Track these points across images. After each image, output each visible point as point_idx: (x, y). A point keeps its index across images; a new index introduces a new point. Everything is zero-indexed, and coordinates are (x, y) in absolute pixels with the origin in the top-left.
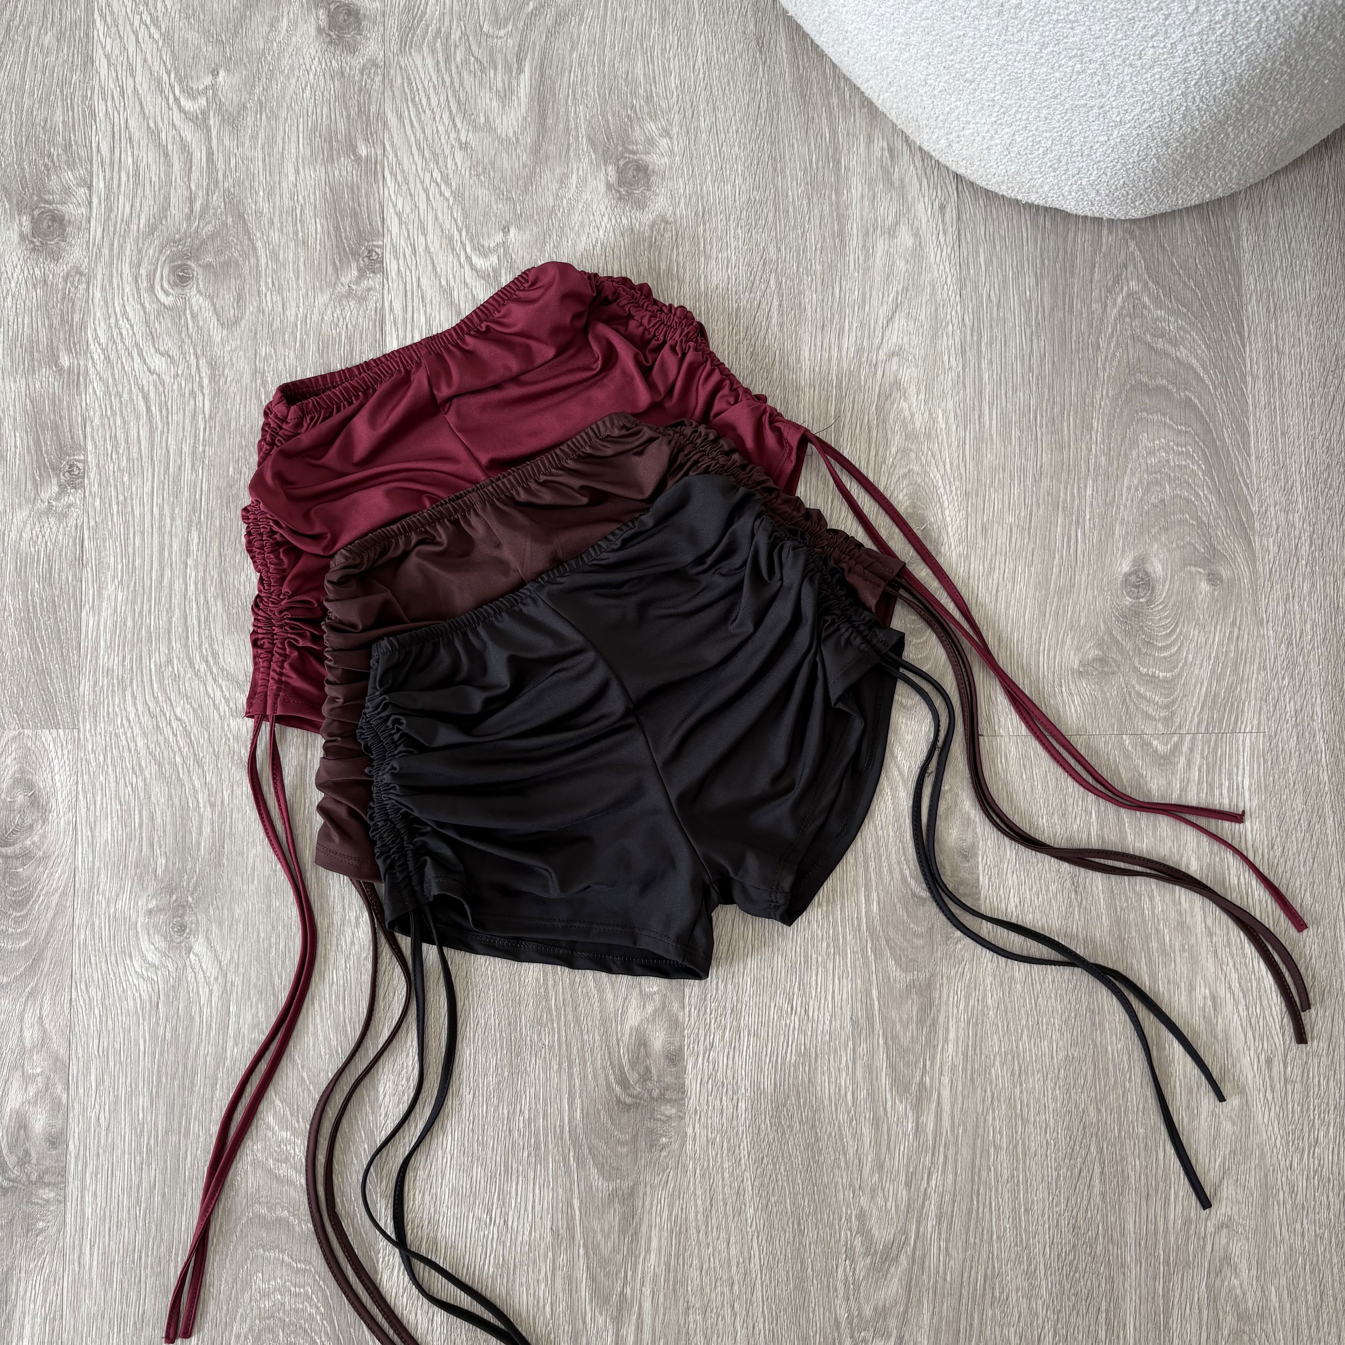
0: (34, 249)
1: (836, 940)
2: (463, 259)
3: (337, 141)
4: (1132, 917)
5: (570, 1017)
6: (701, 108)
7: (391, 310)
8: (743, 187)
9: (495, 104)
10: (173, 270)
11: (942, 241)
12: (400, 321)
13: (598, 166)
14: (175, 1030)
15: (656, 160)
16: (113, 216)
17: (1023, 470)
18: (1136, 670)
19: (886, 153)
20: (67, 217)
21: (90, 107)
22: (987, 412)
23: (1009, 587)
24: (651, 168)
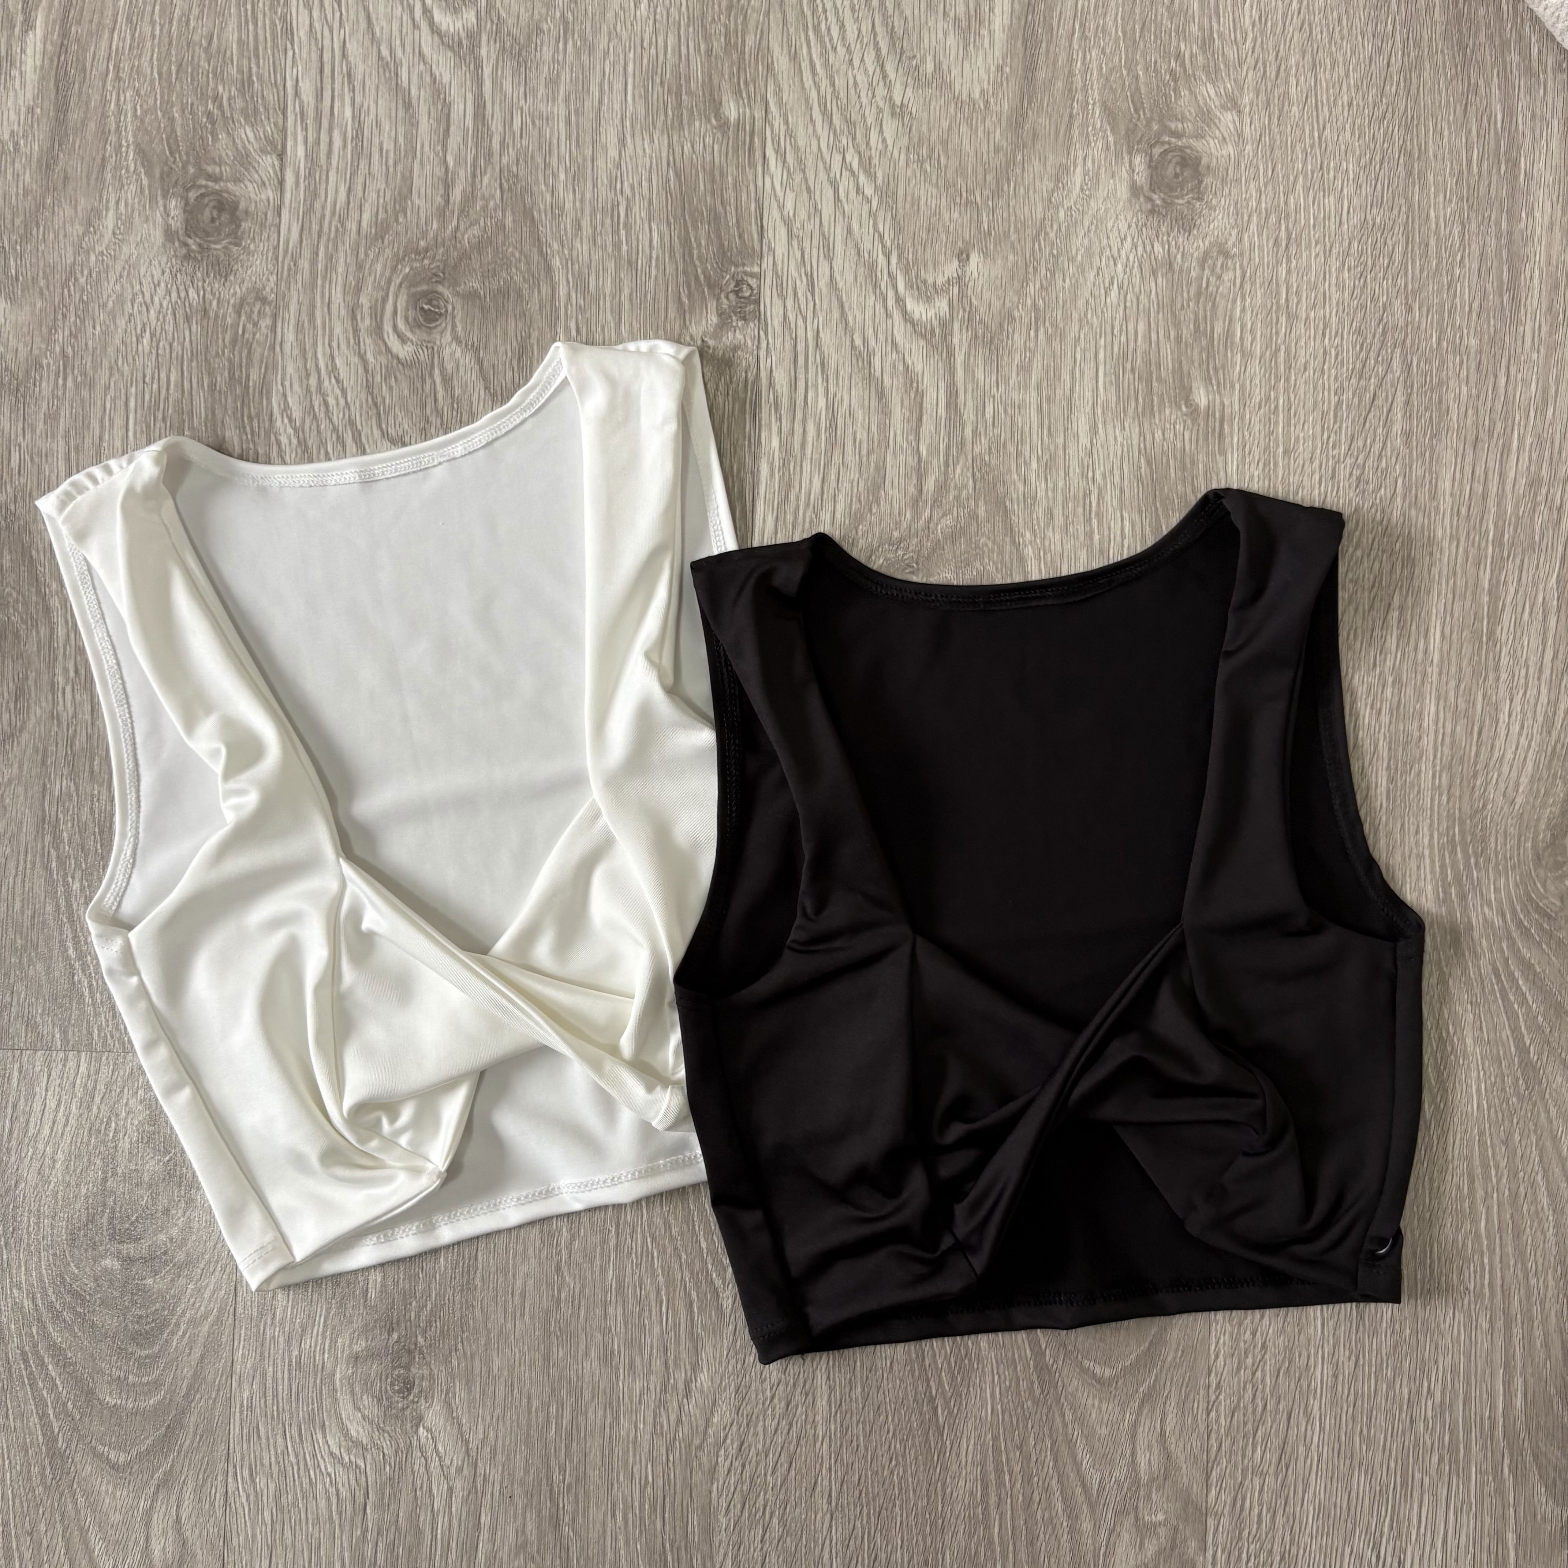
0: (187, 257)
1: (1453, 1449)
2: (891, 302)
3: (689, 93)
5: (1023, 1556)
6: (1293, 61)
7: (771, 384)
8: (1355, 201)
9: (951, 41)
10: (415, 300)
12: (785, 402)
13: (1118, 155)
14: (391, 1548)
16: (318, 206)
20: (242, 205)
21: (284, 19)
24: (1204, 161)
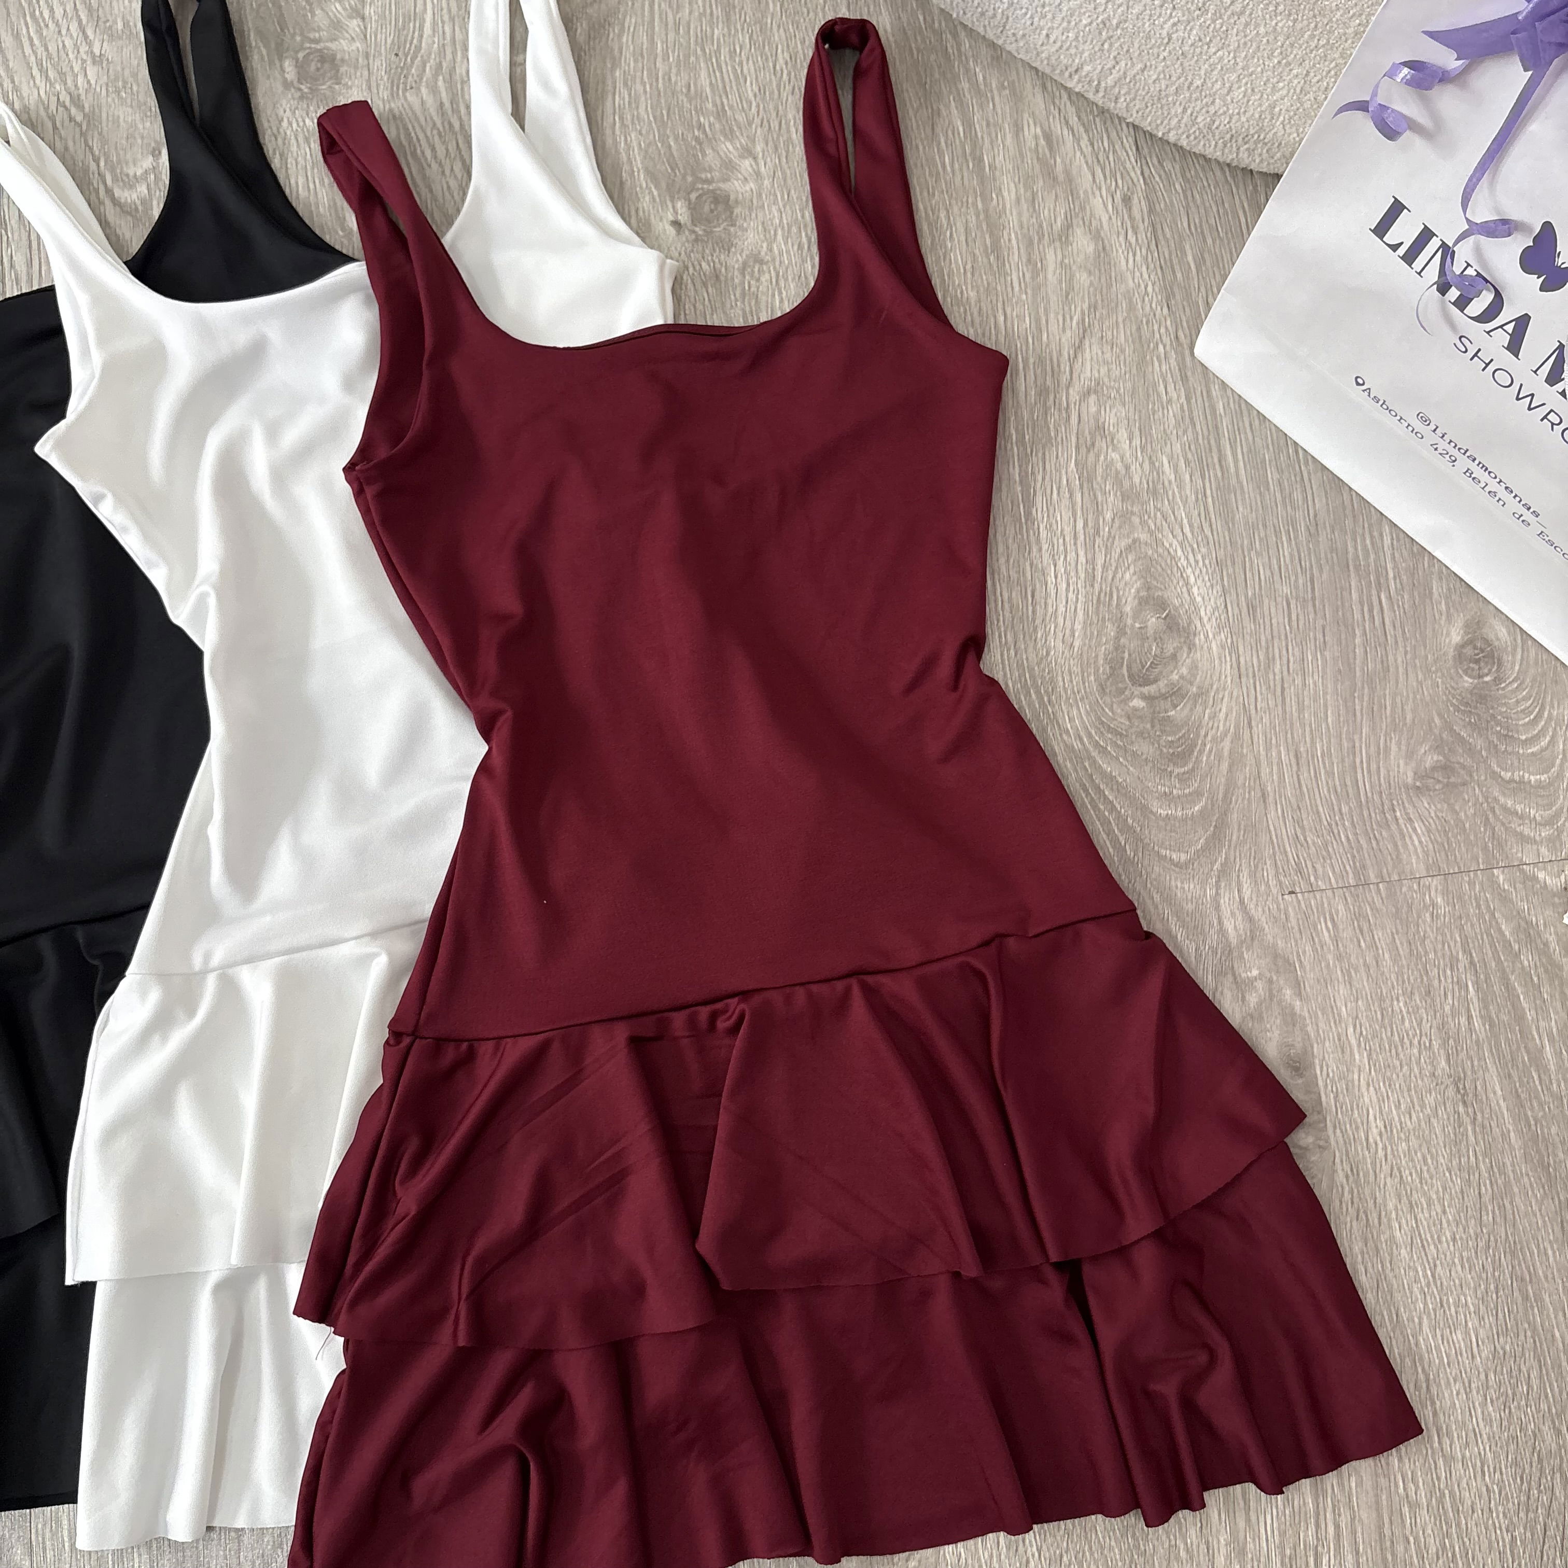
4: (1554, 1130)
11: (1133, 241)
15: (738, 187)
17: (1292, 522)
18: (1495, 776)
19: (1042, 142)
22: (1229, 452)
23: (1298, 681)
